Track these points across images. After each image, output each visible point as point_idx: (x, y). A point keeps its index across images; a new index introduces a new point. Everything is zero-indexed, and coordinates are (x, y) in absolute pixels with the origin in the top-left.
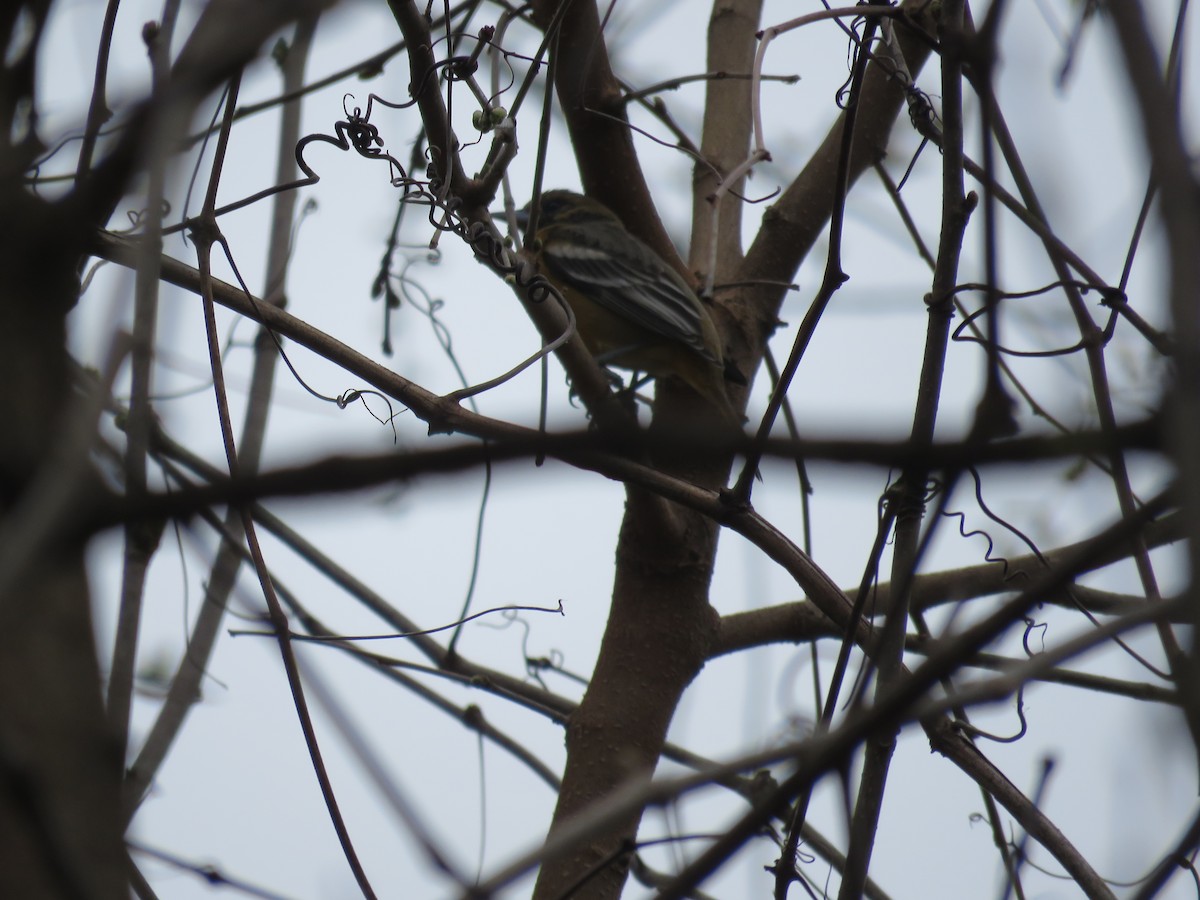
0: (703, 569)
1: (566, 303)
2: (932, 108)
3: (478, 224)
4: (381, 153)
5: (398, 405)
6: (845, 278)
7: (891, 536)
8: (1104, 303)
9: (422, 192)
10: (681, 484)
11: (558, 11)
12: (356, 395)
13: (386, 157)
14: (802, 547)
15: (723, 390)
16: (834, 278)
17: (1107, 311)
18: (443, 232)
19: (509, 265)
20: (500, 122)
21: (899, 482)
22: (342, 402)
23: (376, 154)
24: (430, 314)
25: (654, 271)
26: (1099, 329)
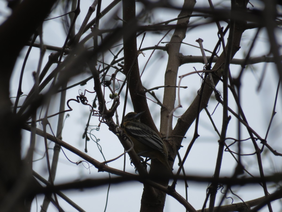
0: (162, 205)
1: (131, 141)
2: (221, 95)
3: (110, 121)
4: (87, 104)
5: (91, 165)
6: (199, 136)
7: (209, 198)
8: (261, 143)
9: (97, 114)
10: (158, 185)
11: (130, 70)
12: (81, 162)
13: (89, 105)
14: (185, 198)
15: (168, 162)
16: (196, 136)
17: (262, 145)
18: (102, 123)
19: (117, 131)
20: (116, 97)
21: (211, 185)
22: (77, 164)
23: (86, 104)
24: (97, 143)
25: (152, 133)
26: (260, 149)
